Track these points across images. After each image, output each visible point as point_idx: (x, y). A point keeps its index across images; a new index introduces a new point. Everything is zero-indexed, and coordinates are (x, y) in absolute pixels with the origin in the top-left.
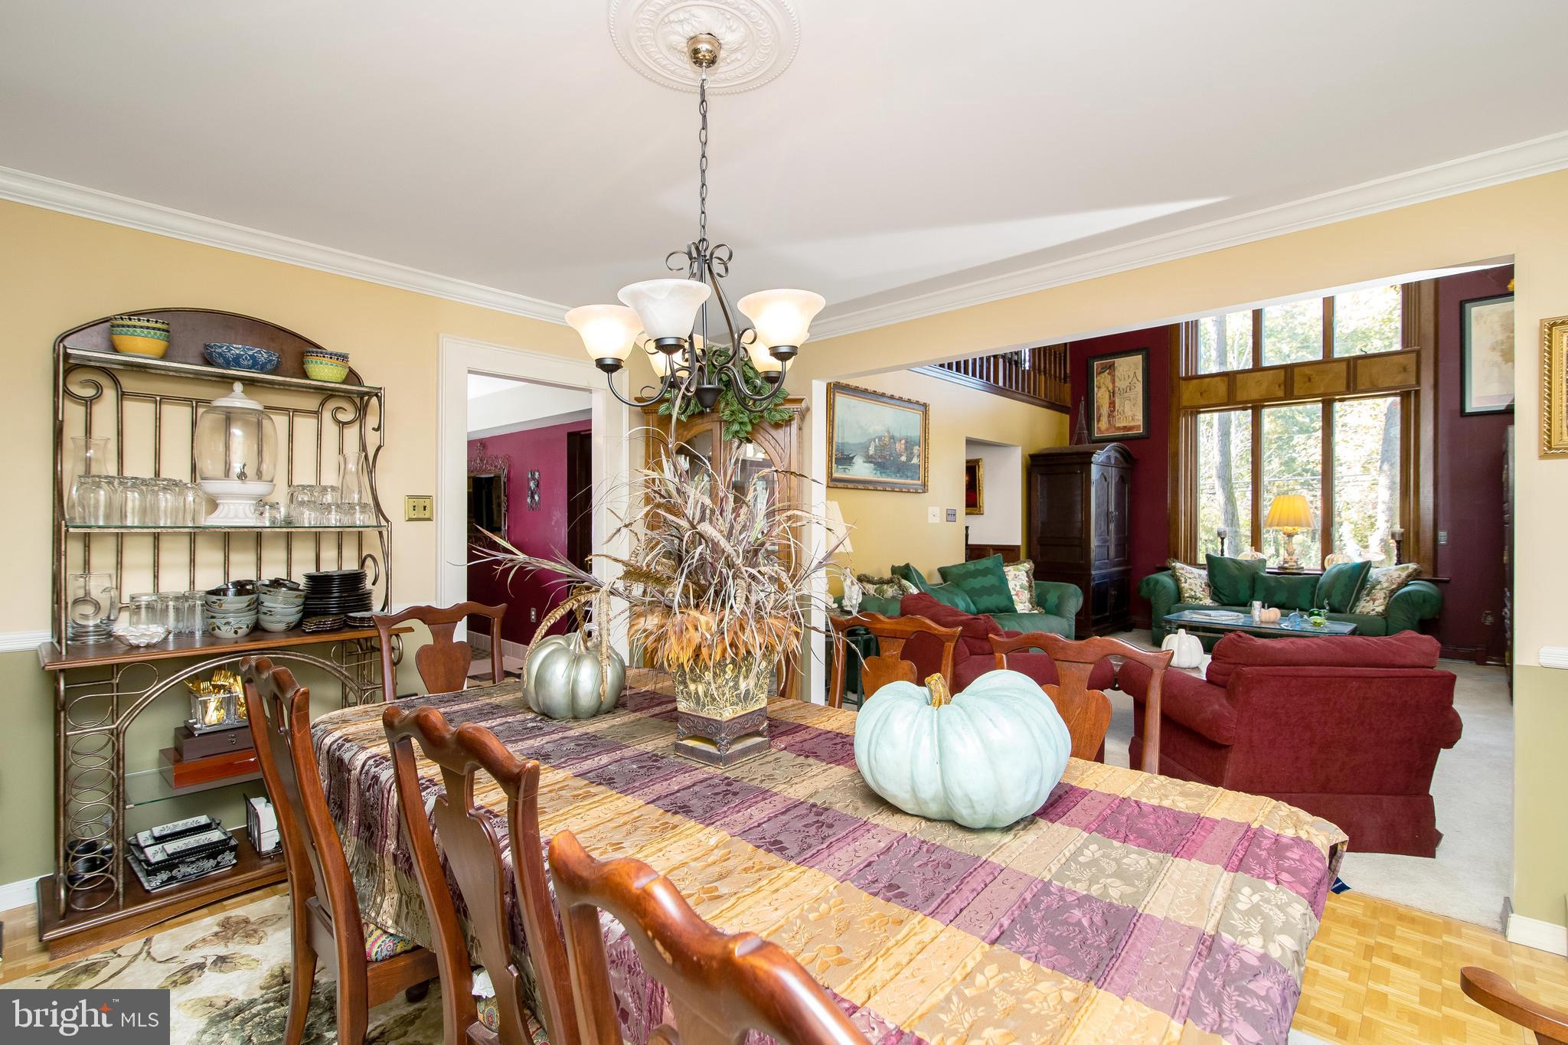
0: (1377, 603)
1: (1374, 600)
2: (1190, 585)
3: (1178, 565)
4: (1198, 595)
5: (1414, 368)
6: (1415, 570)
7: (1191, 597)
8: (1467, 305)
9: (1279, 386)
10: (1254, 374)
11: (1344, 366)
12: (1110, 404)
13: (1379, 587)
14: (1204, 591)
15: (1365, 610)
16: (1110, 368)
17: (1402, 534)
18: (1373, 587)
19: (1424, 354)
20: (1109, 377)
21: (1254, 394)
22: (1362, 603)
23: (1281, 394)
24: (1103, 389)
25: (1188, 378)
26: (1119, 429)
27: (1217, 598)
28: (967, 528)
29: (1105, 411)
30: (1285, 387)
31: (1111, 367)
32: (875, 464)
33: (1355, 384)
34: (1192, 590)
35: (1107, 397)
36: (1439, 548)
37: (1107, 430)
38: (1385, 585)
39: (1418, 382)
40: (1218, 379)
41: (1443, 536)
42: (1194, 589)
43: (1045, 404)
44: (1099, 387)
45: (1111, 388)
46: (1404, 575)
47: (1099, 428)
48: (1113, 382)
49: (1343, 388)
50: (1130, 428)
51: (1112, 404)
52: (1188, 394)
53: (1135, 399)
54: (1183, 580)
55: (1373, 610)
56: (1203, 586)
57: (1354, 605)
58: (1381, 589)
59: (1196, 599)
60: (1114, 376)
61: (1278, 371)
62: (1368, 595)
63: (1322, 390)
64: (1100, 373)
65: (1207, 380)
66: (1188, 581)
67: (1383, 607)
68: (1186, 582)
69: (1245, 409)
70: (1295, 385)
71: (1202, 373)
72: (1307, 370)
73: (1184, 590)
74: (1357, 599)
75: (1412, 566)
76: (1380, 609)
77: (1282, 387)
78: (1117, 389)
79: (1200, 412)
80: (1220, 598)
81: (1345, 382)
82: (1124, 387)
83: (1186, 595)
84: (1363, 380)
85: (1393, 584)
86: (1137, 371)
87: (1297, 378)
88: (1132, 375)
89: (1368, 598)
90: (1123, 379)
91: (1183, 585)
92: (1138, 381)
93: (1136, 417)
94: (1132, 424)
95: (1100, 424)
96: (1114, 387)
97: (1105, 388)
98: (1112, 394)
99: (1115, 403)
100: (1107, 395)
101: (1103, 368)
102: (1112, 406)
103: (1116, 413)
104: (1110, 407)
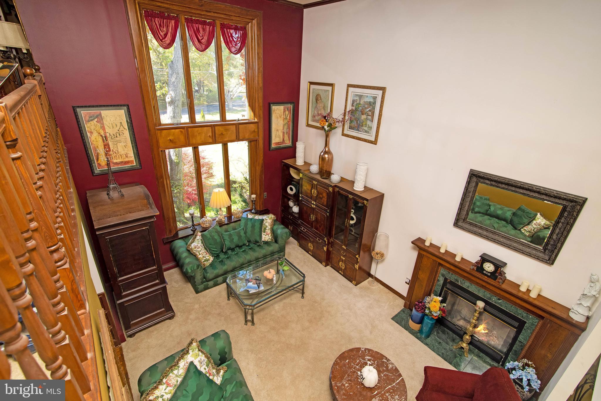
0: (270, 235)
1: (268, 234)
4: (207, 258)
8: (271, 105)
10: (197, 129)
11: (234, 127)
12: (105, 146)
13: (267, 228)
14: (207, 254)
15: (267, 239)
16: (97, 117)
19: (260, 125)
20: (99, 124)
21: (199, 141)
22: (263, 236)
23: (210, 140)
24: (95, 134)
26: (117, 164)
29: (101, 151)
31: (99, 117)
33: (239, 136)
34: (203, 257)
37: (106, 166)
39: (258, 136)
45: (102, 134)
46: (272, 220)
47: (99, 164)
48: (103, 129)
49: (235, 138)
50: (125, 163)
53: (125, 142)
54: (198, 253)
60: (102, 124)
62: (264, 232)
64: (89, 120)
67: (272, 237)
68: (200, 254)
70: (216, 136)
72: (221, 128)
73: (201, 259)
75: (273, 217)
78: (108, 135)
81: (235, 135)
82: (114, 133)
83: (203, 261)
84: (242, 136)
86: (122, 122)
87: (217, 132)
88: (118, 124)
89: (265, 234)
90: (111, 127)
91: (199, 256)
92: (125, 129)
93: (129, 155)
94: (127, 160)
95: (99, 162)
96: (105, 133)
97: (97, 134)
98: (105, 139)
99: (109, 145)
100: (100, 140)
101: (91, 117)
102: (107, 147)
103: (111, 153)
104: (105, 148)
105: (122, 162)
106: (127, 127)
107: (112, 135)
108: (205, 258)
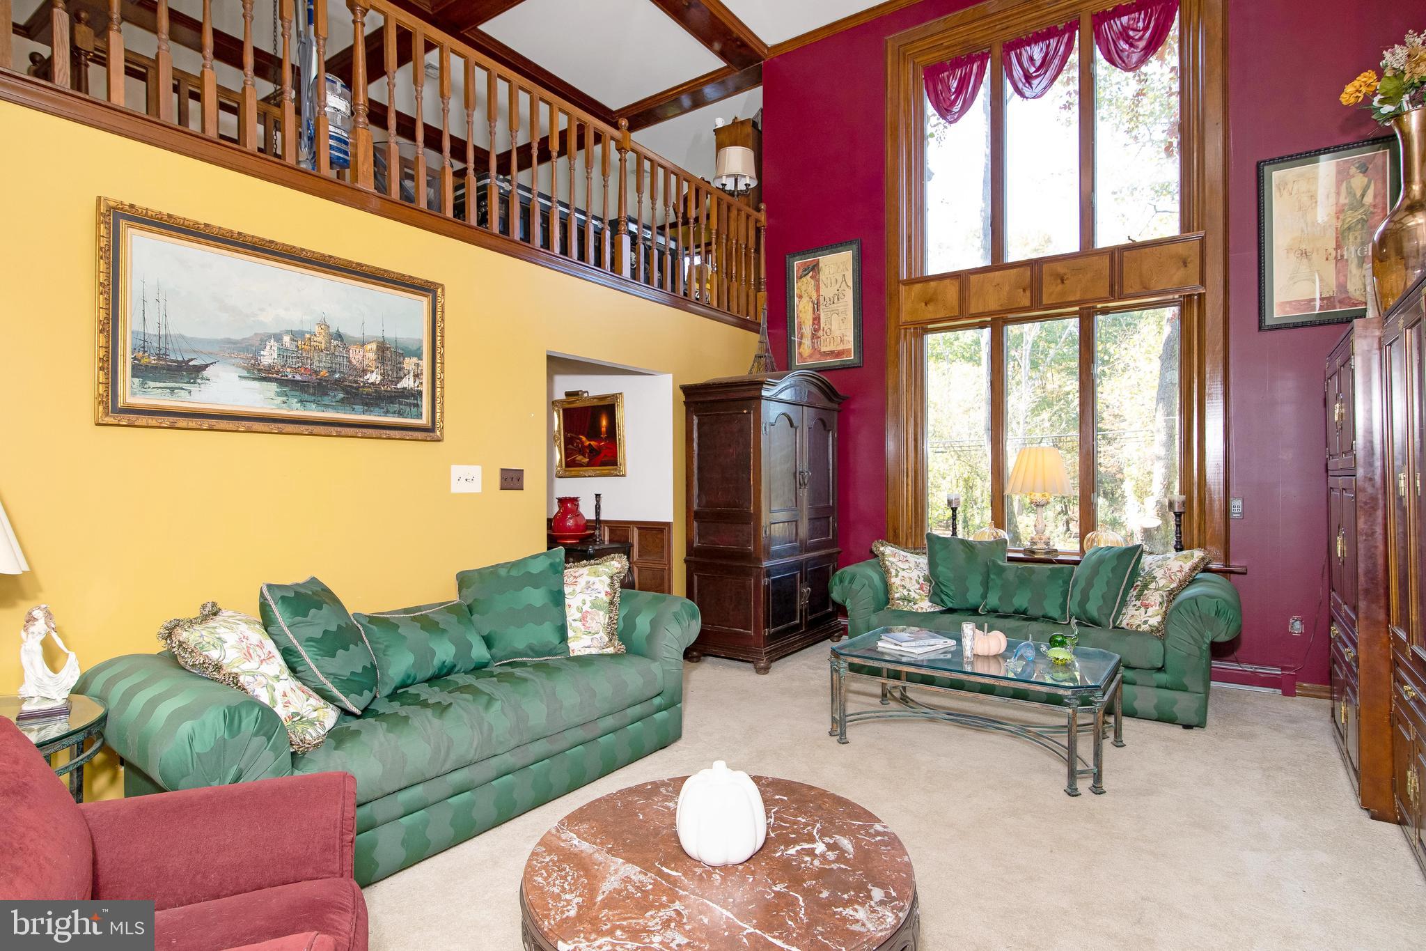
0: (1150, 612)
1: (1147, 607)
2: (903, 579)
3: (888, 550)
4: (913, 594)
5: (1197, 262)
6: (1203, 559)
7: (903, 599)
8: (1266, 168)
9: (1024, 290)
10: (991, 275)
11: (1106, 261)
12: (814, 319)
13: (1152, 586)
14: (921, 588)
15: (1135, 622)
16: (813, 269)
17: (1184, 503)
18: (1145, 586)
19: (1209, 242)
20: (813, 282)
21: (993, 303)
22: (1130, 610)
23: (1025, 301)
24: (805, 299)
25: (910, 282)
26: (825, 354)
27: (938, 600)
28: (598, 496)
29: (807, 329)
30: (1032, 292)
31: (815, 268)
32: (282, 382)
33: (1121, 286)
34: (904, 587)
35: (811, 310)
36: (1231, 522)
37: (810, 356)
38: (1162, 583)
39: (1203, 282)
40: (947, 282)
41: (1236, 506)
42: (908, 586)
43: (735, 320)
44: (800, 297)
45: (814, 298)
46: (1187, 566)
47: (800, 354)
48: (818, 289)
49: (1105, 292)
50: (838, 354)
51: (816, 320)
52: (908, 304)
53: (845, 312)
54: (894, 573)
55: (1145, 622)
56: (921, 580)
57: (1119, 613)
58: (1156, 590)
59: (909, 601)
60: (818, 281)
61: (1022, 269)
62: (1138, 597)
63: (1077, 297)
64: (801, 278)
65: (933, 284)
66: (901, 573)
67: (1159, 618)
68: (897, 576)
69: (982, 326)
70: (1044, 289)
71: (930, 273)
72: (1060, 268)
73: (894, 587)
74: (1124, 603)
75: (1198, 554)
76: (1155, 621)
77: (1028, 293)
78: (822, 299)
79: (927, 331)
80: (942, 601)
81: (1107, 284)
82: (831, 296)
83: (897, 595)
84: (1131, 284)
85: (1172, 581)
86: (846, 273)
87: (1046, 278)
88: (840, 279)
89: (1138, 603)
90: (829, 285)
91: (893, 580)
92: (848, 286)
93: (846, 338)
94: (841, 347)
95: (801, 350)
96: (819, 296)
97: (808, 299)
98: (817, 306)
99: (819, 318)
100: (810, 307)
101: (806, 270)
102: (816, 322)
103: (821, 333)
104: (813, 324)
105: (832, 352)
106: (851, 284)
107: (828, 300)
108: (906, 593)
